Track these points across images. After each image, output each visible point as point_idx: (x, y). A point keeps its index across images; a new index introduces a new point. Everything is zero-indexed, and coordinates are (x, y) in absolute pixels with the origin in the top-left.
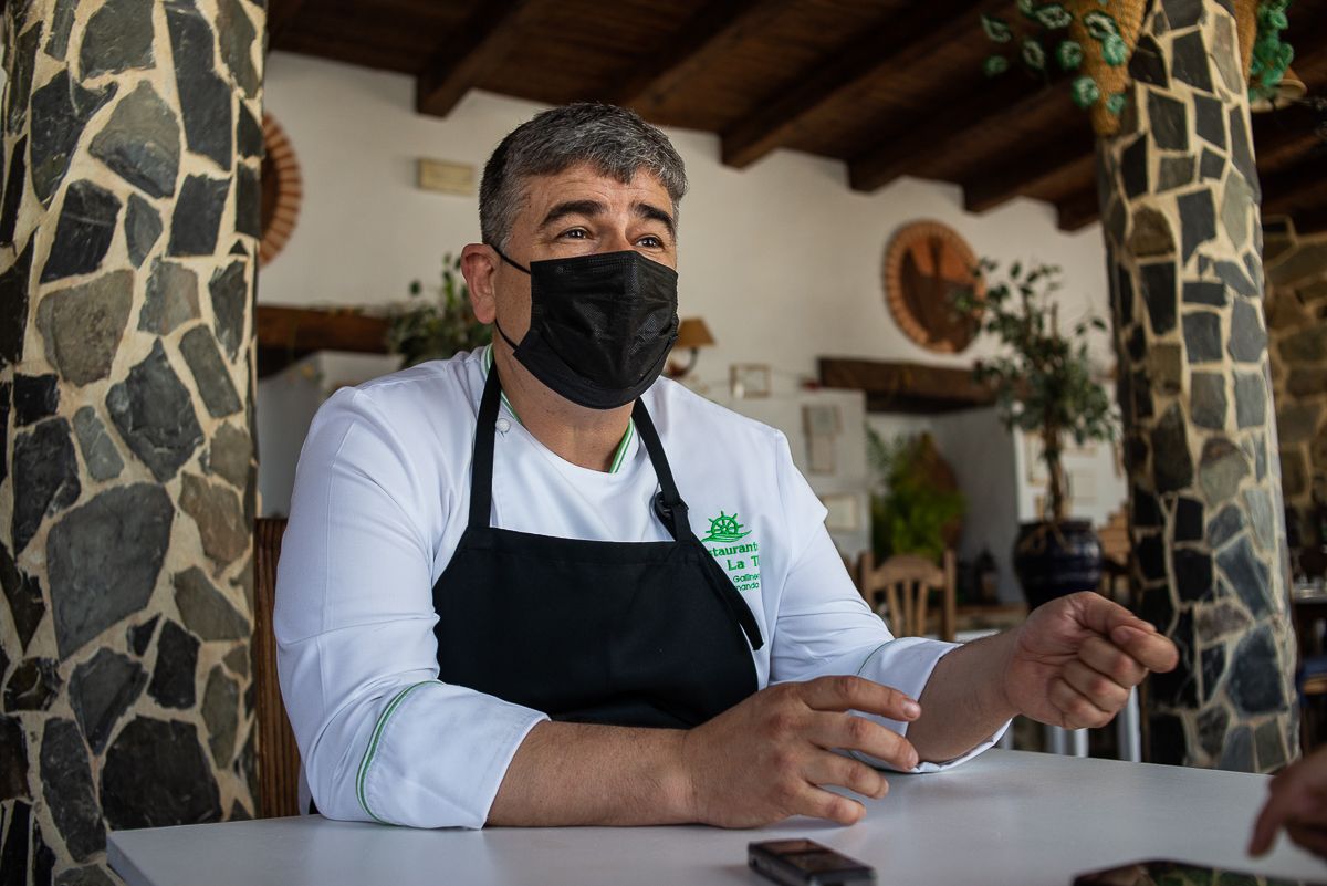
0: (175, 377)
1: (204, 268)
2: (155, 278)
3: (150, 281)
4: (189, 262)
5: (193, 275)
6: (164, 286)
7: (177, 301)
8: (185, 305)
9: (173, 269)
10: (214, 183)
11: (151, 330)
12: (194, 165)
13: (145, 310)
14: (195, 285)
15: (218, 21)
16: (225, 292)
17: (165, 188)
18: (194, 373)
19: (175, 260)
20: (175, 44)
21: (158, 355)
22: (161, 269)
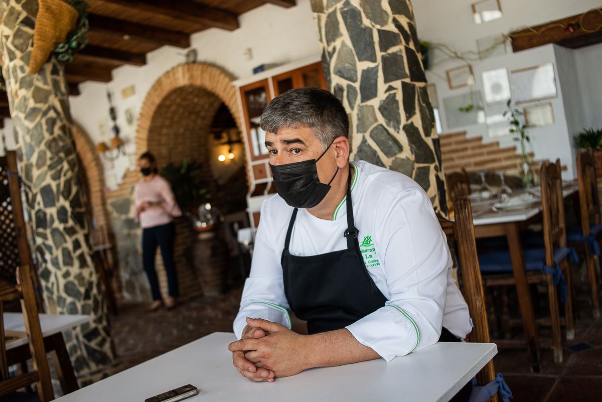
0: (370, 147)
1: (375, 103)
2: (359, 114)
3: (358, 114)
4: (369, 103)
5: (372, 107)
6: (362, 115)
7: (367, 119)
8: (371, 119)
9: (365, 107)
10: (372, 69)
11: (361, 132)
12: (362, 66)
13: (358, 126)
14: (374, 110)
15: (361, 5)
16: (385, 109)
17: (355, 79)
18: (377, 144)
19: (364, 104)
20: (346, 24)
21: (364, 141)
22: (361, 109)
